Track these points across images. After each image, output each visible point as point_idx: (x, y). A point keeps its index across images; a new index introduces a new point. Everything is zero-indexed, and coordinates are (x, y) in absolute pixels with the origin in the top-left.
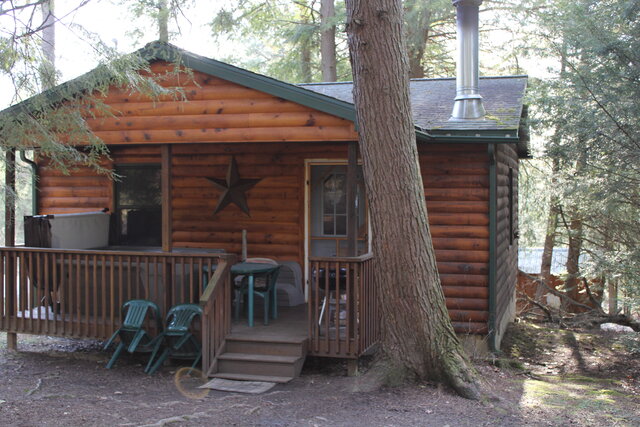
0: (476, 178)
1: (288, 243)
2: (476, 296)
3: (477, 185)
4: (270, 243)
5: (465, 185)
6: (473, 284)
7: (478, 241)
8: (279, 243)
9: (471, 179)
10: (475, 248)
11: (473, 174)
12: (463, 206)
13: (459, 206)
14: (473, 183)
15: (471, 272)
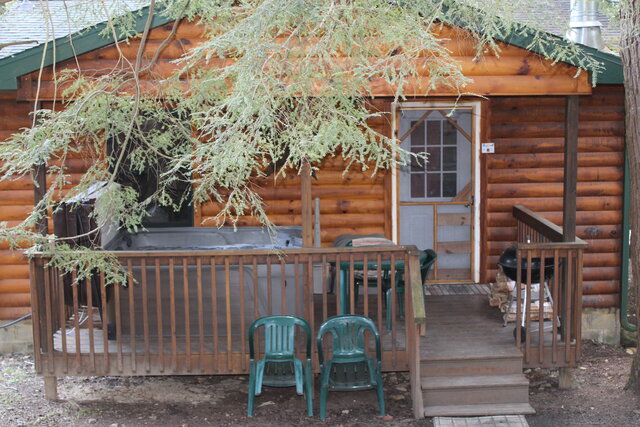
0: (607, 125)
1: (369, 211)
2: (605, 264)
3: (607, 133)
4: (345, 212)
5: (595, 133)
6: (601, 250)
7: (608, 199)
8: (356, 211)
9: (602, 125)
10: (605, 207)
11: (604, 120)
12: (593, 159)
13: (588, 159)
14: (604, 130)
15: (600, 236)
